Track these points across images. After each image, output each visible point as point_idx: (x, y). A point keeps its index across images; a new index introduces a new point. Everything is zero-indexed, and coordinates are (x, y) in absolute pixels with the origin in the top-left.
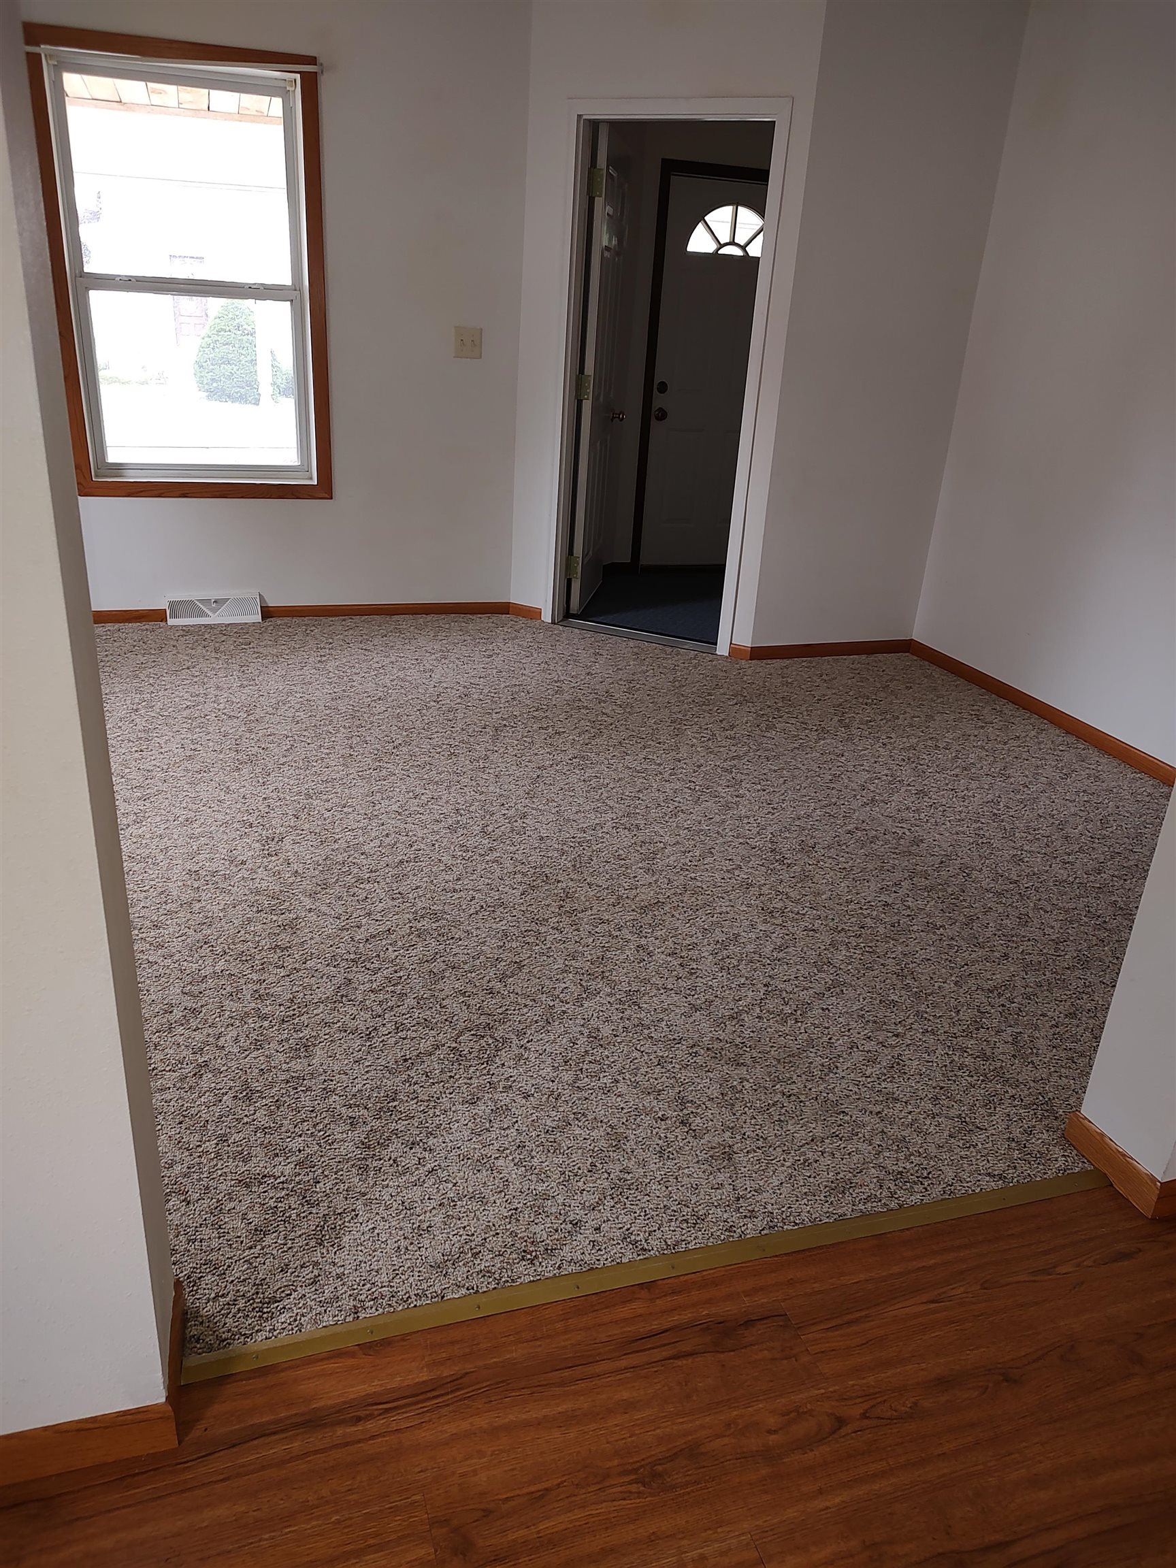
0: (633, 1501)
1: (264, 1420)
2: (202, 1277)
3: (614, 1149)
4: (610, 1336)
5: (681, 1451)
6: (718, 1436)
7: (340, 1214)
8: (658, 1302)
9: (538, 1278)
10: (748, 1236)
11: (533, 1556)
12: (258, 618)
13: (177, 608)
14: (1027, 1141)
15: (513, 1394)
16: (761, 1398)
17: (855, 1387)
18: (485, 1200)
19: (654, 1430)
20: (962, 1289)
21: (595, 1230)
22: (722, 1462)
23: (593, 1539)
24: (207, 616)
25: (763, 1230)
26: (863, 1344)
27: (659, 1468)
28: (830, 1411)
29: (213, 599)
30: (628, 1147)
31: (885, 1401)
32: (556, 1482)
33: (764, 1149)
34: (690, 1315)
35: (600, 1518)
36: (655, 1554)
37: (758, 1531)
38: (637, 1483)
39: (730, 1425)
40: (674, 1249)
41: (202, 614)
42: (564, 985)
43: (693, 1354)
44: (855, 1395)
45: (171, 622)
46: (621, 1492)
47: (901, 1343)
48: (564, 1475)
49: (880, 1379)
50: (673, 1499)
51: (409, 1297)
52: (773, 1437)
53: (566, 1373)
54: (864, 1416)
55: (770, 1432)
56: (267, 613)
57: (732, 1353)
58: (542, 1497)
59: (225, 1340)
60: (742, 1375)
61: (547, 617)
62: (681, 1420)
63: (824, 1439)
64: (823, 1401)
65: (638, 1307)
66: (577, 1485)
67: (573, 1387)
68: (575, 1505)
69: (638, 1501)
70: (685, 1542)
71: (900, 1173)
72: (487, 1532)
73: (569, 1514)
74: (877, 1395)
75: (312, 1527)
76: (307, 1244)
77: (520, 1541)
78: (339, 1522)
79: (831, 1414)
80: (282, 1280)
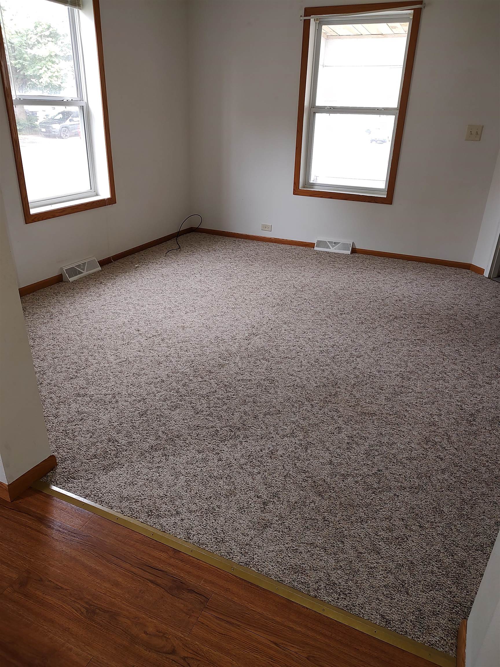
0: (77, 613)
1: (33, 510)
2: (68, 460)
3: (225, 496)
4: (142, 558)
5: (111, 612)
6: (128, 618)
7: (119, 464)
8: (172, 559)
9: (145, 522)
10: (233, 561)
11: (34, 603)
12: (349, 252)
13: (320, 243)
14: (428, 616)
15: (92, 552)
16: (159, 619)
17: (196, 646)
18: (161, 486)
19: (113, 598)
20: (297, 650)
21: (181, 519)
22: (117, 627)
23: (53, 613)
24: (330, 248)
25: (241, 562)
26: (222, 634)
27: (98, 611)
28: (175, 645)
29: (334, 241)
30: (230, 499)
31: (199, 660)
32: (66, 587)
33: (284, 533)
34: (175, 572)
35: (63, 609)
36: (61, 635)
37: (96, 659)
38: (86, 609)
39: (136, 618)
40: (200, 545)
41: (328, 247)
42: (286, 428)
43: (158, 585)
44: (192, 648)
45: (316, 248)
46: (78, 608)
47: (237, 647)
48: (71, 588)
49: (210, 651)
50: (88, 624)
51: (104, 501)
52: (144, 635)
53: (113, 558)
54: (184, 658)
55: (145, 633)
56: (354, 251)
57: (171, 596)
58: (58, 588)
59: (52, 481)
60: (164, 605)
61: (486, 274)
62: (125, 603)
63: (159, 652)
64: (177, 639)
65: (163, 556)
66: (71, 594)
67: (110, 564)
68: (62, 599)
69: (78, 614)
70: (73, 640)
71: (335, 584)
72: (34, 585)
73: (57, 601)
74: (200, 656)
75: (5, 547)
76: (100, 468)
77: (37, 596)
78: (11, 550)
79: (174, 646)
80: (83, 473)
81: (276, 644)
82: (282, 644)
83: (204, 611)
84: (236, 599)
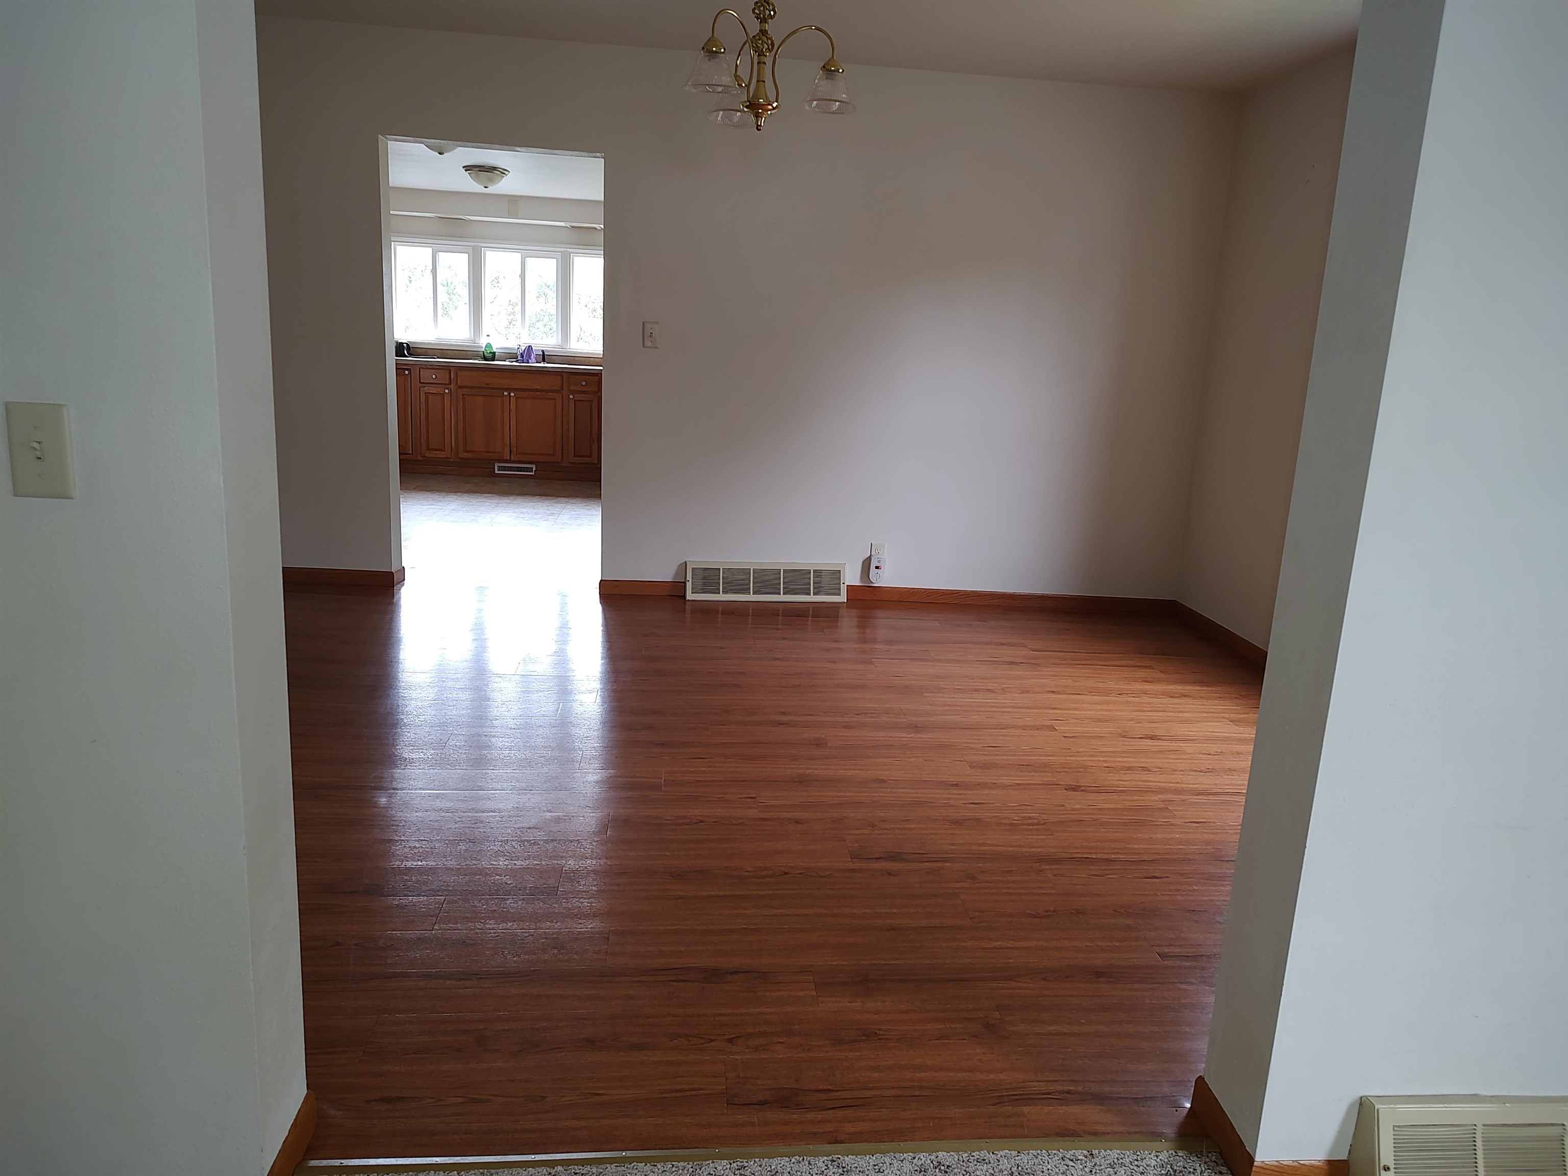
5: (846, 1043)
6: (818, 1046)
10: (727, 1161)
11: (948, 1017)
15: (957, 1088)
16: (779, 1060)
17: (705, 1055)
19: (862, 1055)
22: (821, 1035)
26: (681, 1077)
27: (864, 1038)
28: (734, 1047)
31: (691, 1046)
34: (807, 1116)
38: (879, 1034)
39: (808, 1050)
43: (816, 1090)
44: (710, 1052)
46: (891, 1032)
47: (650, 1073)
48: (926, 1044)
50: (860, 1025)
52: (782, 1041)
53: (916, 1093)
54: (711, 1041)
57: (785, 1086)
58: (943, 1037)
60: (786, 1074)
62: (841, 1057)
63: (747, 1035)
64: (736, 1052)
65: (849, 1128)
66: (919, 1039)
67: (914, 1084)
68: (920, 1031)
72: (975, 1030)
74: (694, 1049)
77: (955, 1023)
81: (598, 1094)
82: (588, 1098)
83: (724, 1089)
84: (687, 1121)
